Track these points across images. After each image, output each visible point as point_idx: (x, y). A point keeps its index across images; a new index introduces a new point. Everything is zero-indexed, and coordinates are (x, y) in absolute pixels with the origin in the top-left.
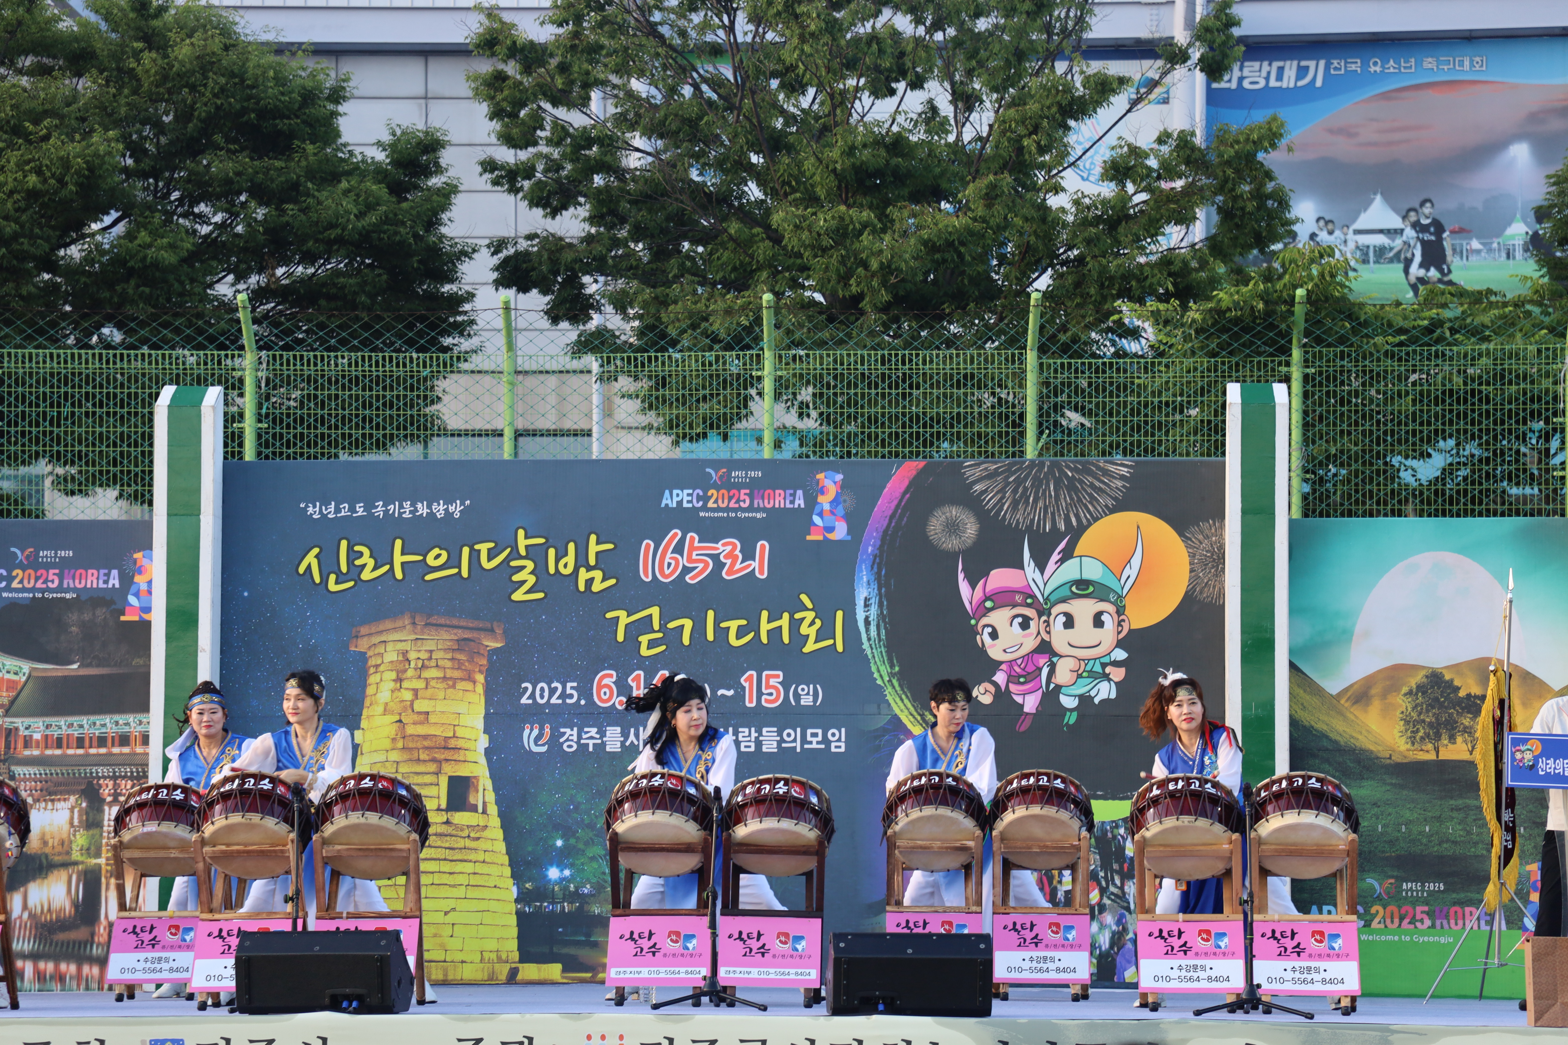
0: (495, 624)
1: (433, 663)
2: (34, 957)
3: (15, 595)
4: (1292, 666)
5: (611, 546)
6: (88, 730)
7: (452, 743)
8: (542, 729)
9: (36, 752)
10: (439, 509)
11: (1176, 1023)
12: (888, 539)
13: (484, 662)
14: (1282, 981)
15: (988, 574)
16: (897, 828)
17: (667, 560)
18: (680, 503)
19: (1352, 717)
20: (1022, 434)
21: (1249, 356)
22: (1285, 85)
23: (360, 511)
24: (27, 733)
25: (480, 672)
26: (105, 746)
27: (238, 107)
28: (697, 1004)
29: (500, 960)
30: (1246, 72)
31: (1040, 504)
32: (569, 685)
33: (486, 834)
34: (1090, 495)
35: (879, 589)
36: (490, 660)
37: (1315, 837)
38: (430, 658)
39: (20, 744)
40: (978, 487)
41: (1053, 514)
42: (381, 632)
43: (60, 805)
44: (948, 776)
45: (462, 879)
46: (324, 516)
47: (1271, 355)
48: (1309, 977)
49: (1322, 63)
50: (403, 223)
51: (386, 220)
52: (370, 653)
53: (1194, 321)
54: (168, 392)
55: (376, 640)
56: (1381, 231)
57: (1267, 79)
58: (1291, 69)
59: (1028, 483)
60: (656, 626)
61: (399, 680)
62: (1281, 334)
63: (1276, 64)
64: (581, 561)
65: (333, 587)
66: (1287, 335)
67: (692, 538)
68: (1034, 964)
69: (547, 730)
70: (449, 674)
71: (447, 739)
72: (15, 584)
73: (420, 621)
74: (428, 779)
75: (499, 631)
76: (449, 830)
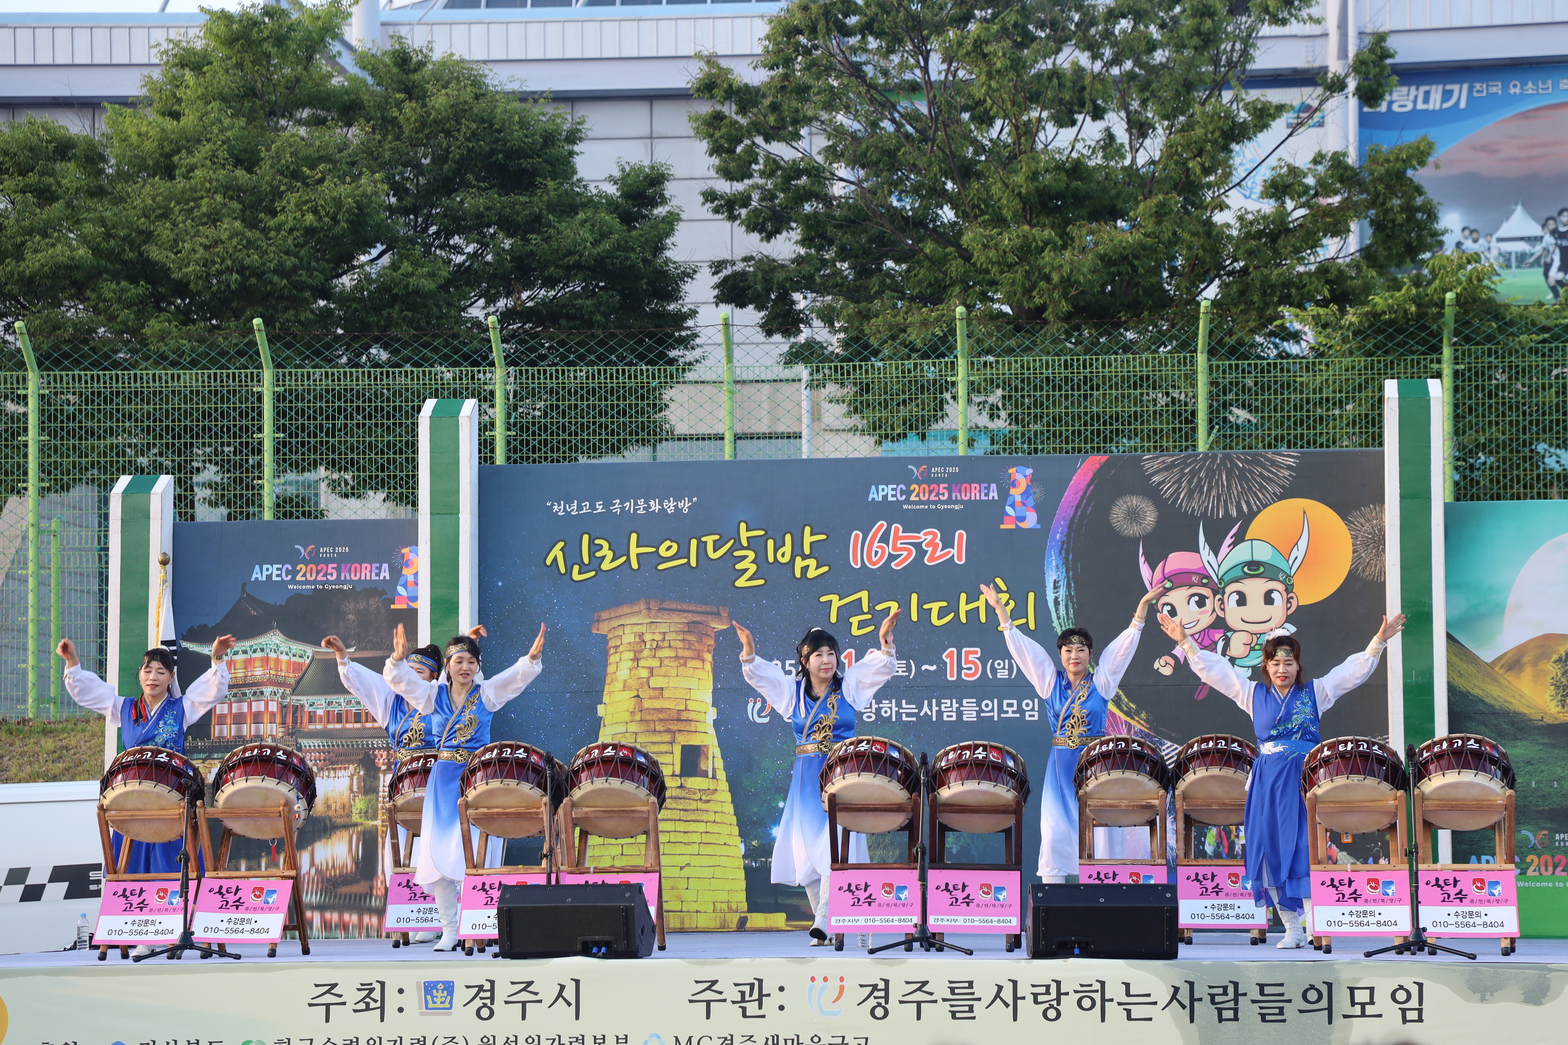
0: (721, 608)
1: (666, 644)
2: (321, 908)
3: (299, 587)
4: (1450, 637)
5: (823, 537)
7: (684, 716)
8: (764, 702)
9: (319, 727)
10: (670, 506)
11: (1349, 963)
12: (1074, 528)
13: (712, 642)
14: (1446, 924)
15: (1166, 558)
16: (1088, 789)
17: (874, 549)
18: (885, 497)
19: (1506, 683)
20: (1194, 430)
21: (1402, 354)
22: (1431, 107)
23: (600, 508)
24: (311, 709)
25: (708, 651)
27: (487, 149)
28: (909, 949)
29: (730, 910)
30: (1395, 96)
31: (1214, 493)
32: (788, 662)
33: (716, 797)
34: (1260, 484)
35: (1067, 572)
36: (716, 640)
37: (1475, 793)
38: (664, 640)
39: (306, 719)
40: (1156, 479)
41: (1226, 502)
42: (620, 617)
43: (341, 773)
44: (1134, 741)
45: (696, 838)
46: (568, 514)
47: (1424, 353)
48: (1471, 921)
49: (1465, 87)
50: (633, 249)
51: (618, 247)
52: (610, 636)
53: (1351, 324)
54: (430, 405)
55: (615, 623)
56: (1522, 239)
57: (1415, 102)
58: (1436, 93)
59: (1202, 474)
60: (865, 609)
61: (636, 659)
62: (1432, 334)
63: (1423, 89)
64: (797, 551)
65: (576, 576)
66: (1438, 335)
67: (897, 529)
68: (1216, 911)
69: (769, 703)
70: (681, 653)
71: (679, 712)
72: (299, 578)
73: (654, 606)
74: (664, 748)
75: (724, 615)
76: (683, 793)
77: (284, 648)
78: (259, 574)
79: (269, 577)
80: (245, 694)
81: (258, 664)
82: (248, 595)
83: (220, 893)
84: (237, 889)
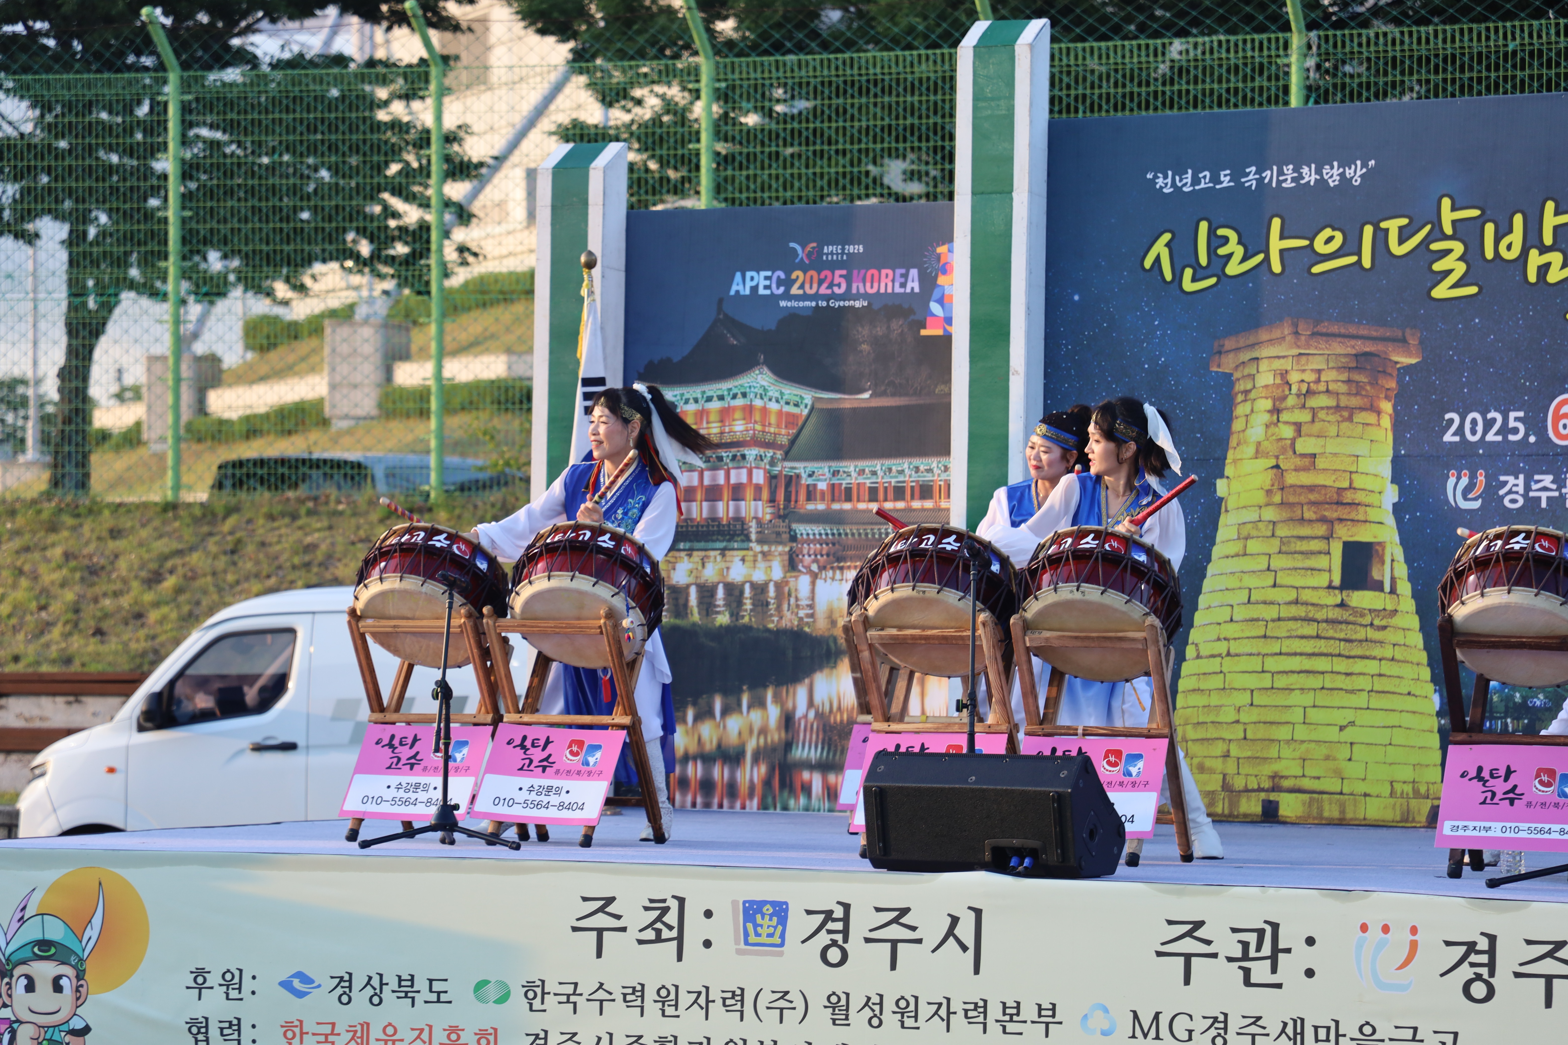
0: (1408, 332)
2: (823, 767)
3: (795, 304)
6: (883, 479)
7: (1348, 497)
8: (1473, 477)
9: (821, 507)
10: (1333, 174)
13: (1392, 384)
24: (810, 481)
25: (1387, 398)
26: (903, 499)
29: (1417, 795)
32: (1512, 415)
33: (1396, 621)
36: (1400, 382)
38: (1318, 381)
39: (802, 496)
42: (1252, 346)
45: (1363, 682)
46: (1178, 190)
52: (1237, 375)
54: (975, 30)
55: (1245, 356)
61: (1276, 411)
64: (1532, 239)
65: (1188, 286)
69: (1481, 478)
70: (1344, 401)
71: (1340, 490)
72: (795, 290)
73: (1305, 329)
74: (1315, 545)
75: (1413, 342)
76: (1346, 615)
77: (773, 392)
78: (741, 286)
79: (754, 289)
80: (720, 459)
81: (738, 415)
82: (726, 315)
83: (522, 746)
84: (548, 742)
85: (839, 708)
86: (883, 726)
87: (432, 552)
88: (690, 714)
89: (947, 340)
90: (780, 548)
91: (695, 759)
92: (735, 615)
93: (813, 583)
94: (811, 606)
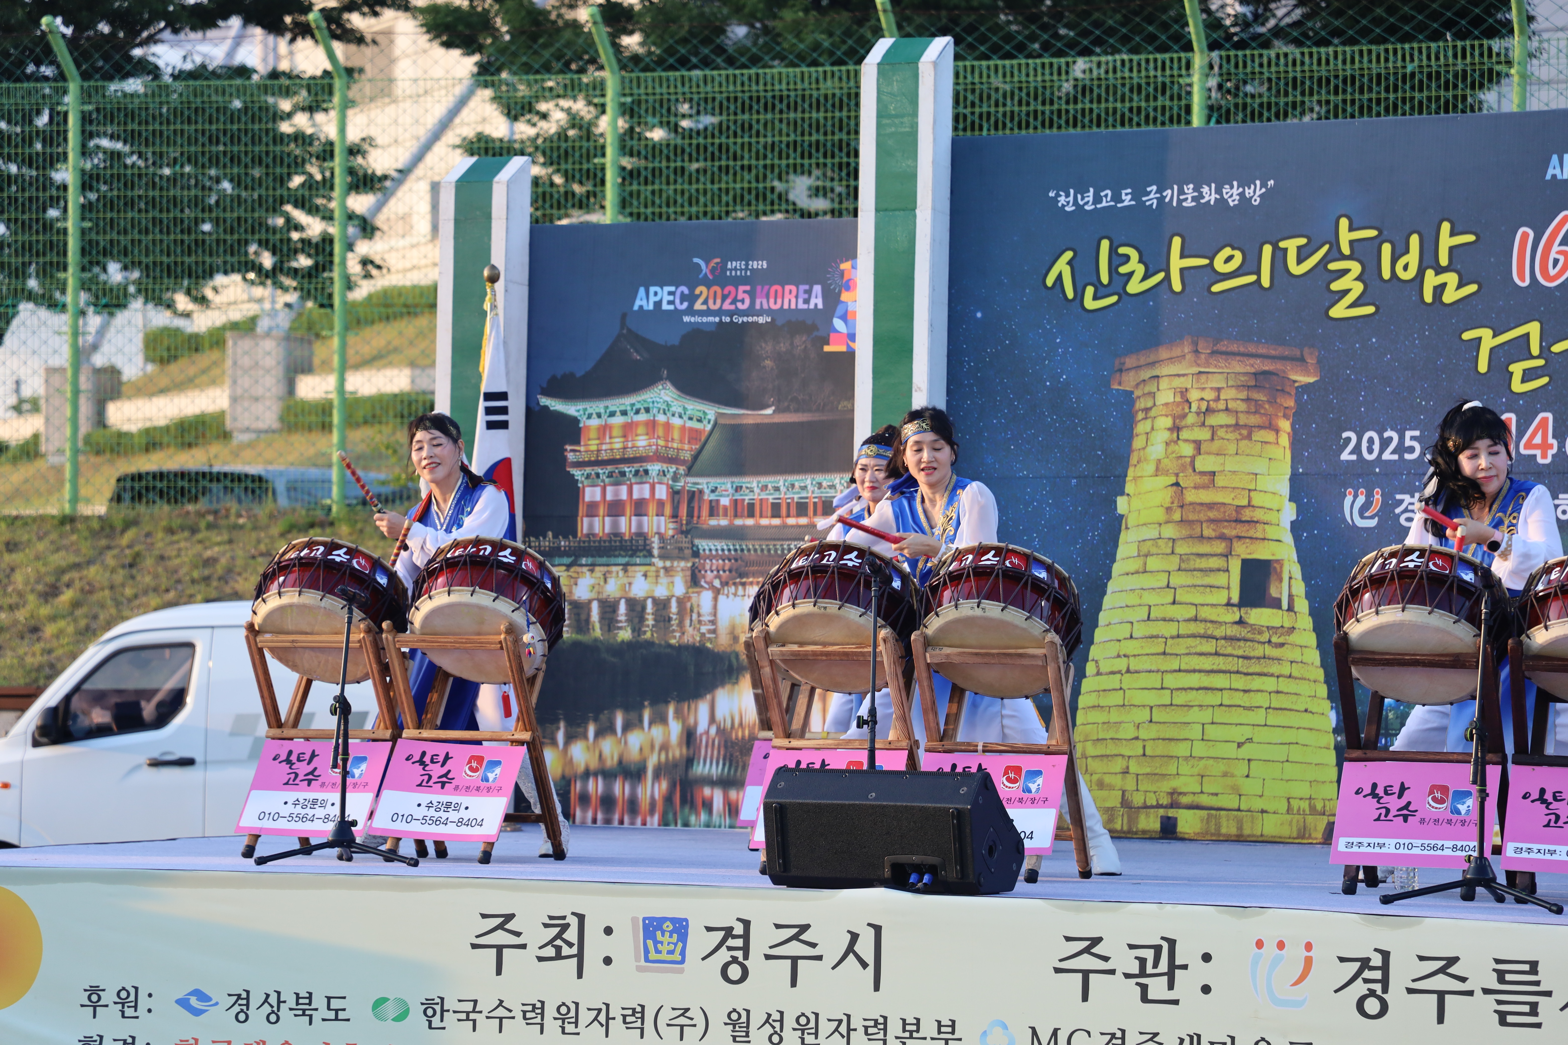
0: (1306, 351)
3: (698, 319)
5: (1471, 238)
6: (785, 495)
7: (1247, 515)
8: (1369, 496)
9: (724, 522)
10: (1232, 194)
13: (1291, 403)
17: (1553, 255)
23: (1127, 200)
24: (713, 497)
25: (1285, 416)
26: (806, 515)
28: (1469, 897)
29: (1314, 811)
32: (1409, 434)
33: (1293, 638)
36: (1298, 401)
38: (1218, 399)
39: (705, 512)
42: (1153, 364)
45: (1261, 699)
46: (1079, 208)
52: (1138, 393)
54: (879, 47)
55: (1146, 374)
60: (1535, 350)
61: (1176, 429)
64: (1428, 260)
65: (1090, 303)
69: (1378, 497)
70: (1243, 419)
71: (1239, 508)
72: (698, 306)
73: (1204, 348)
74: (1214, 563)
75: (1311, 360)
76: (1243, 632)
77: (676, 408)
78: (644, 301)
79: (658, 304)
80: (623, 474)
81: (641, 430)
82: (629, 330)
83: (421, 762)
84: (447, 758)
85: (741, 724)
86: (784, 742)
87: (330, 566)
88: (591, 730)
89: (850, 356)
90: (683, 564)
91: (596, 775)
92: (637, 630)
93: (715, 599)
94: (713, 622)
